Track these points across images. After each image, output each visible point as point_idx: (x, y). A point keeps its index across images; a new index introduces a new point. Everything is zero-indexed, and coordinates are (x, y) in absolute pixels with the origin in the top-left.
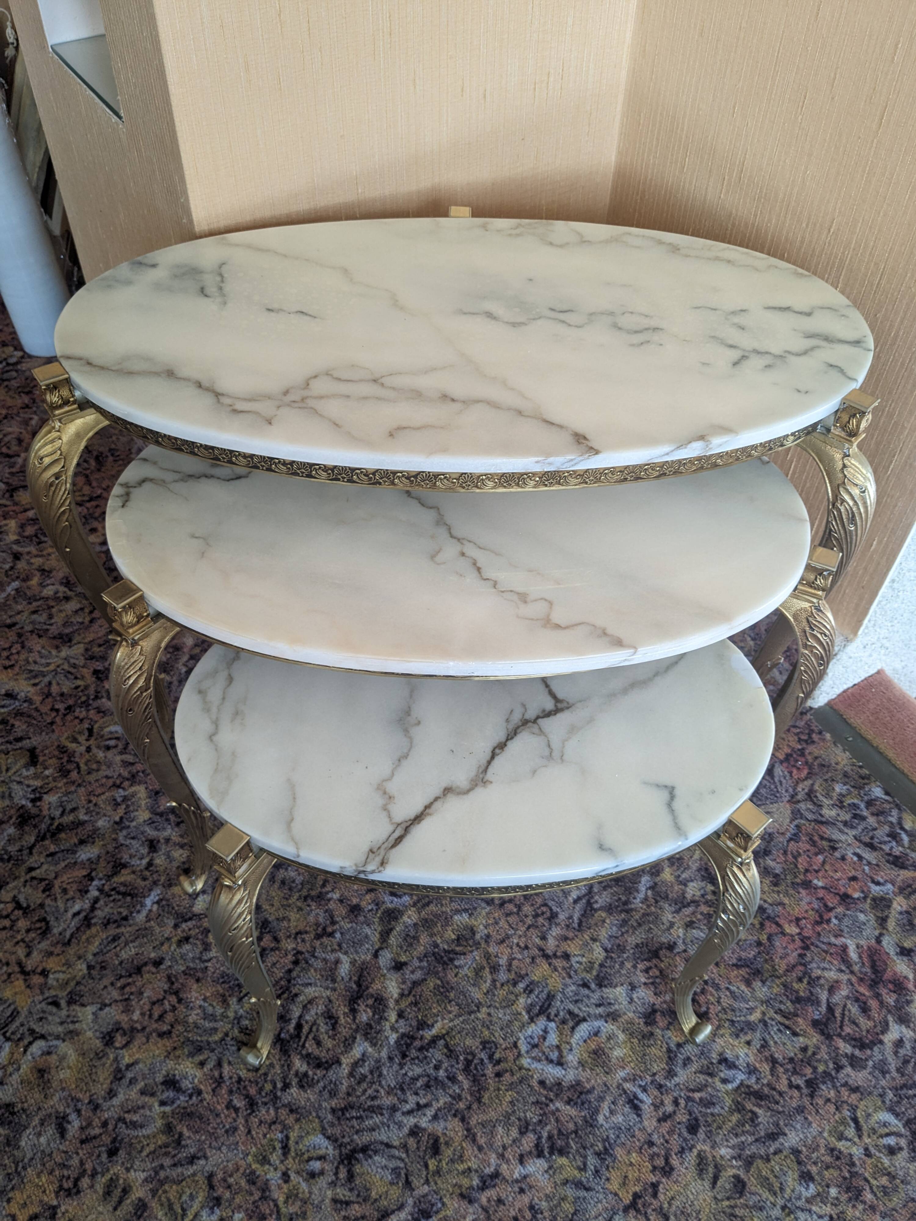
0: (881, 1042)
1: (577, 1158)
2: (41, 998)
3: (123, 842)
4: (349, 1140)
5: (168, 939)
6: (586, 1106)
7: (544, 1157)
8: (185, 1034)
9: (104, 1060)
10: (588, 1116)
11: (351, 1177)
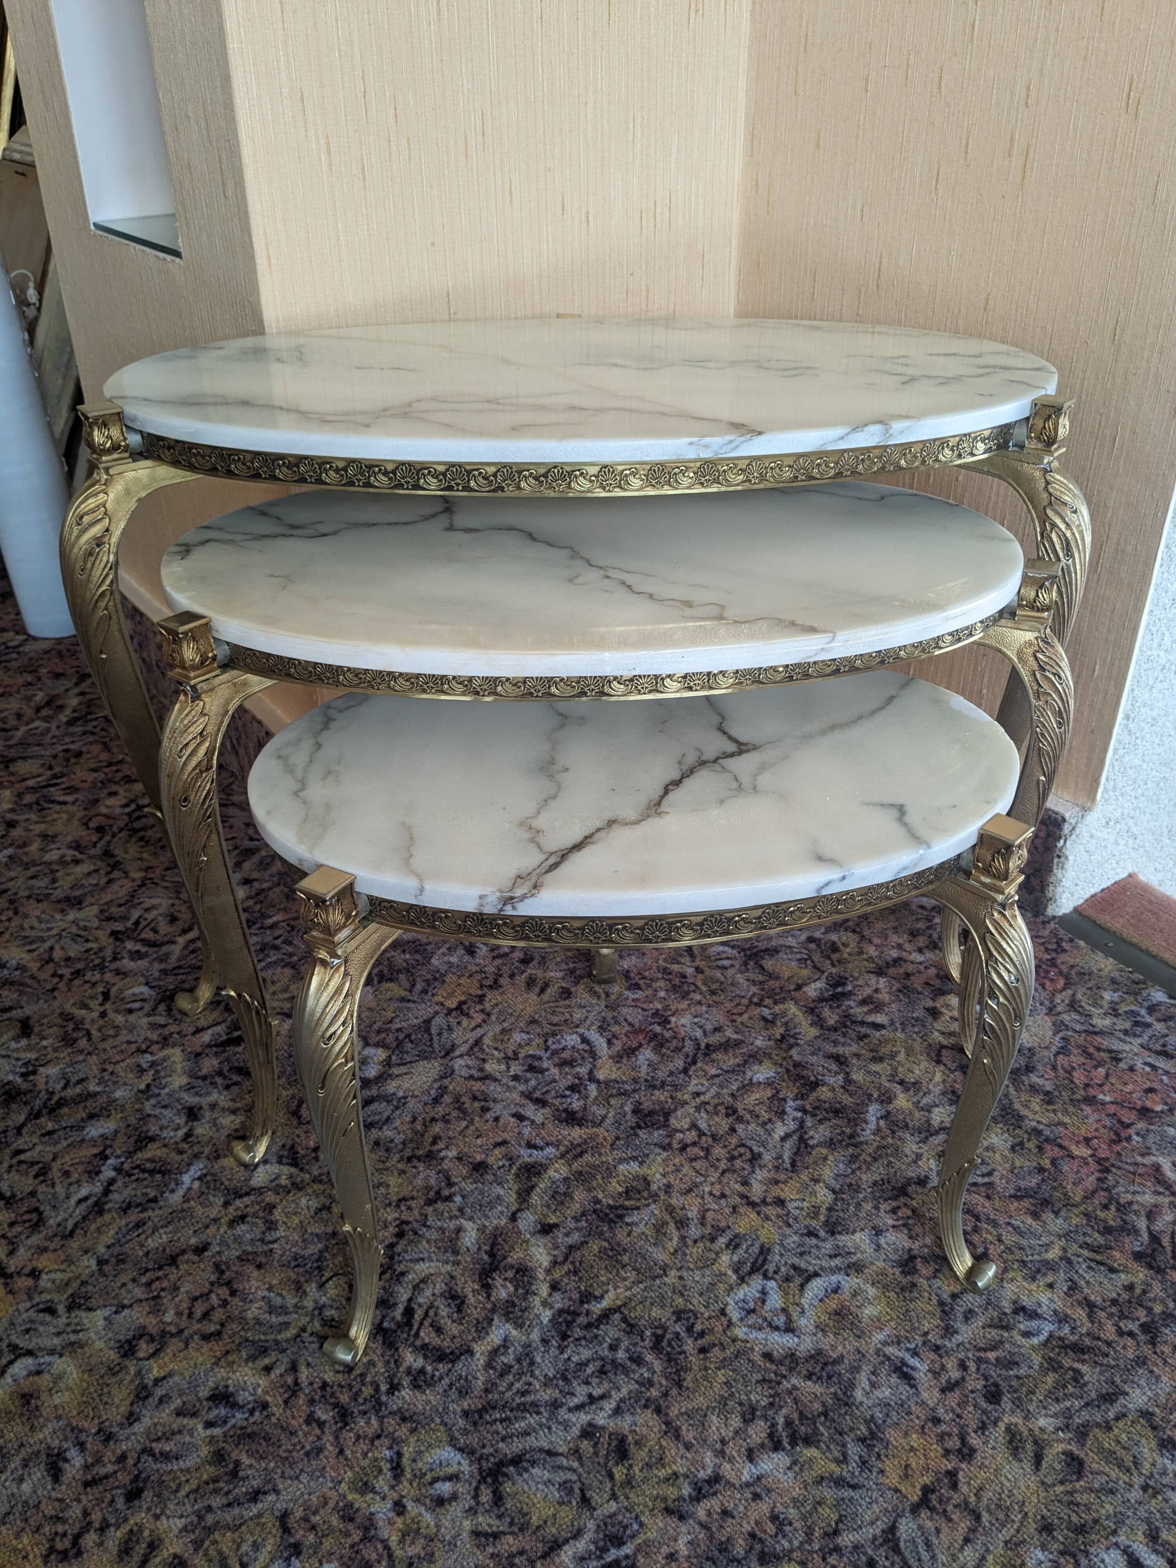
1: (832, 1447)
2: (28, 1305)
3: (149, 1112)
4: (491, 1450)
5: (215, 1220)
6: (835, 1379)
7: (784, 1449)
8: (242, 1333)
9: (121, 1375)
10: (839, 1392)
11: (498, 1499)
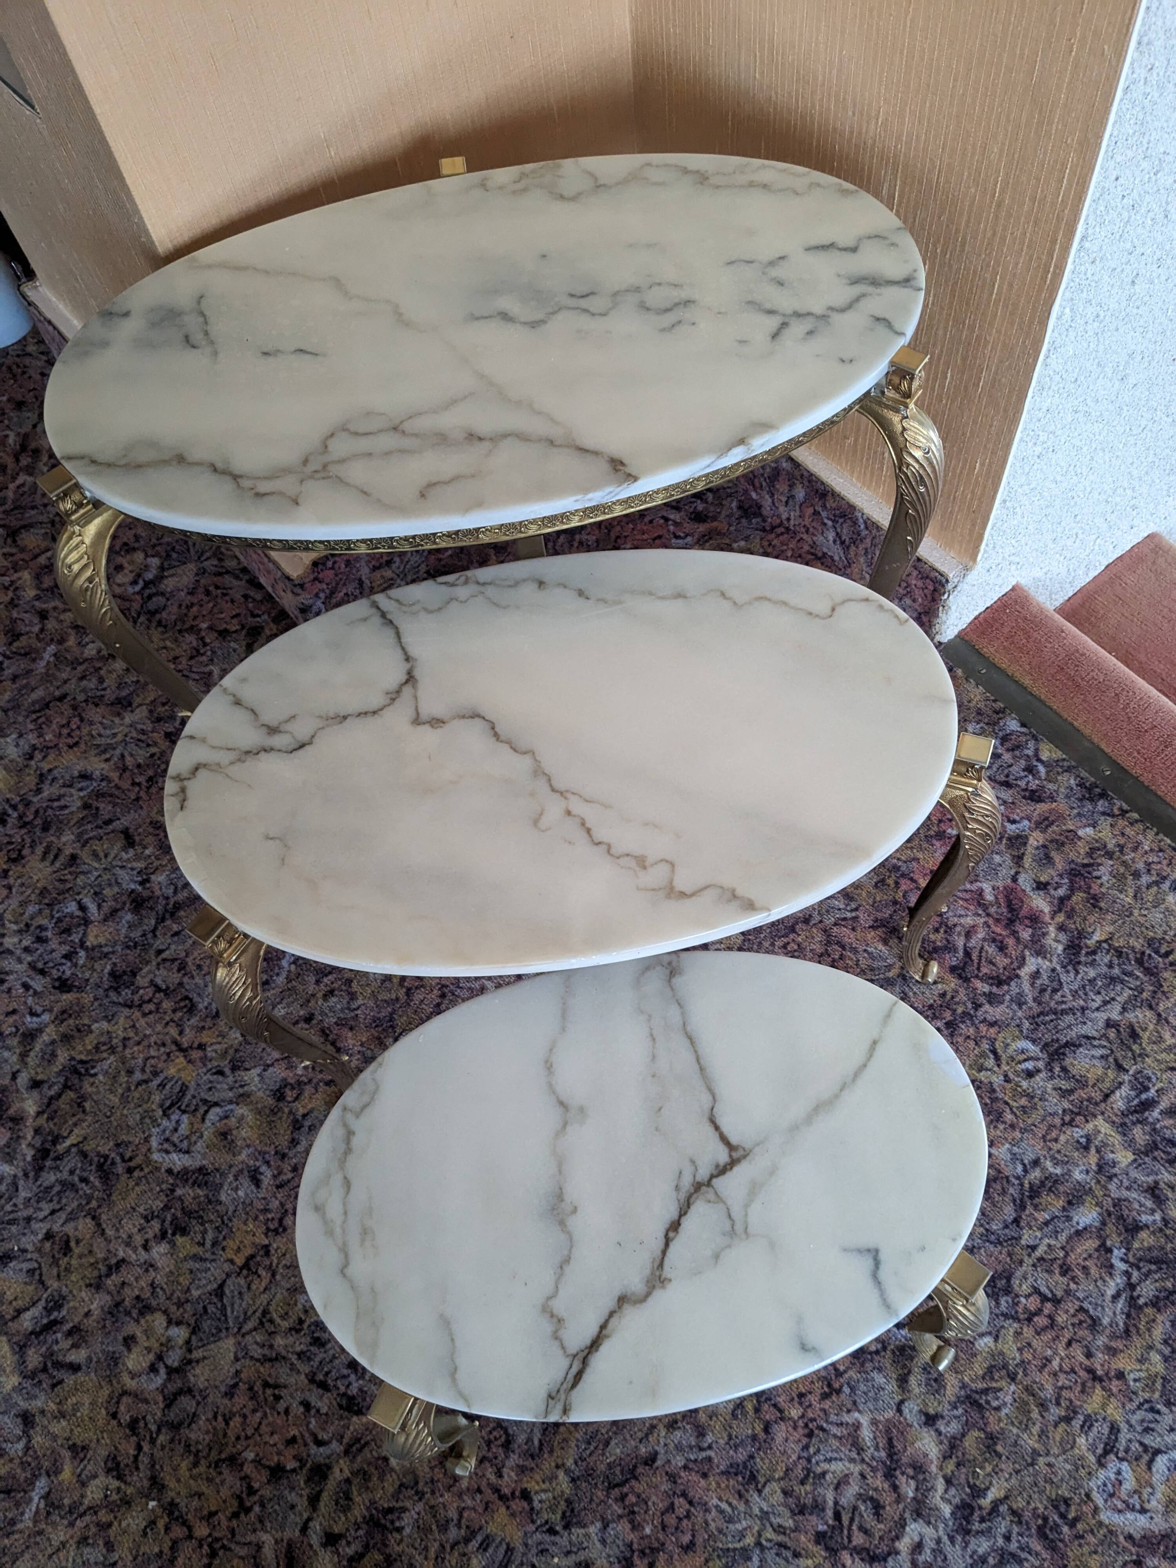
0: (1018, 976)
2: (204, 1070)
5: (313, 995)
9: (280, 1114)
